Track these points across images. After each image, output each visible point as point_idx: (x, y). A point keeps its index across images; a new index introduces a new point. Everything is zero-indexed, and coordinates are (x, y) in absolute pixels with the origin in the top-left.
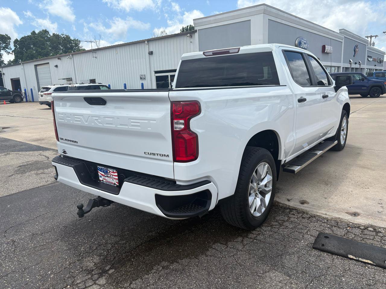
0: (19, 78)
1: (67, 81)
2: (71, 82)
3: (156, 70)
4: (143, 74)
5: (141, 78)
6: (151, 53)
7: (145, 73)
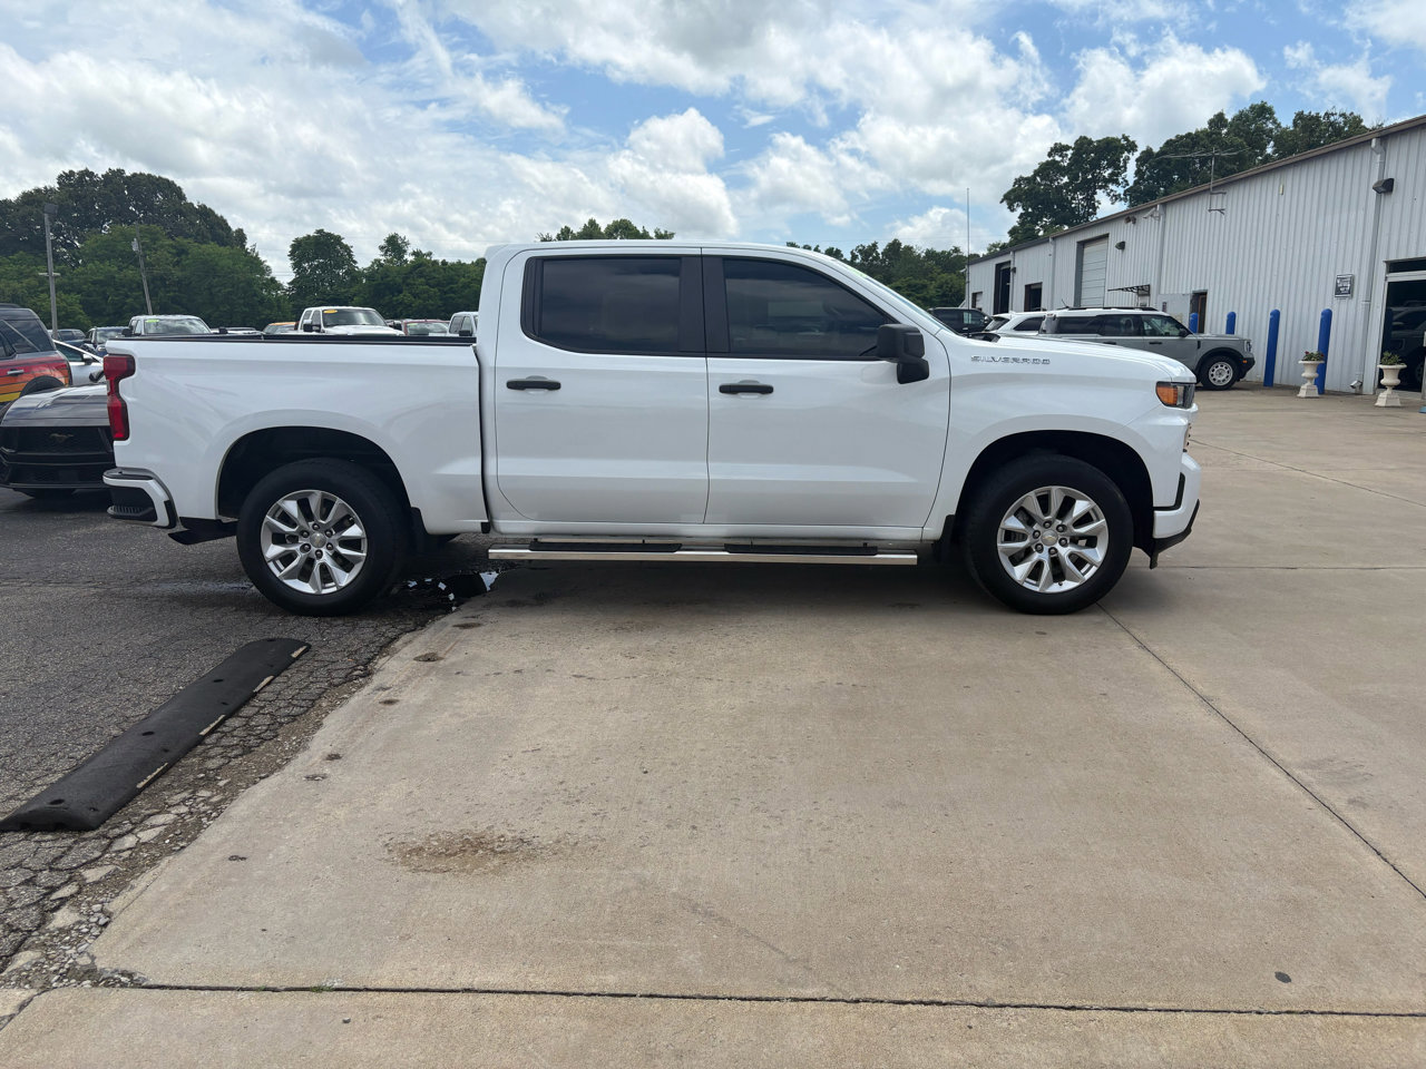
0: (1041, 283)
1: (1139, 295)
2: (1145, 300)
3: (1393, 258)
4: (1347, 272)
5: (1338, 291)
6: (1386, 187)
7: (1355, 272)
